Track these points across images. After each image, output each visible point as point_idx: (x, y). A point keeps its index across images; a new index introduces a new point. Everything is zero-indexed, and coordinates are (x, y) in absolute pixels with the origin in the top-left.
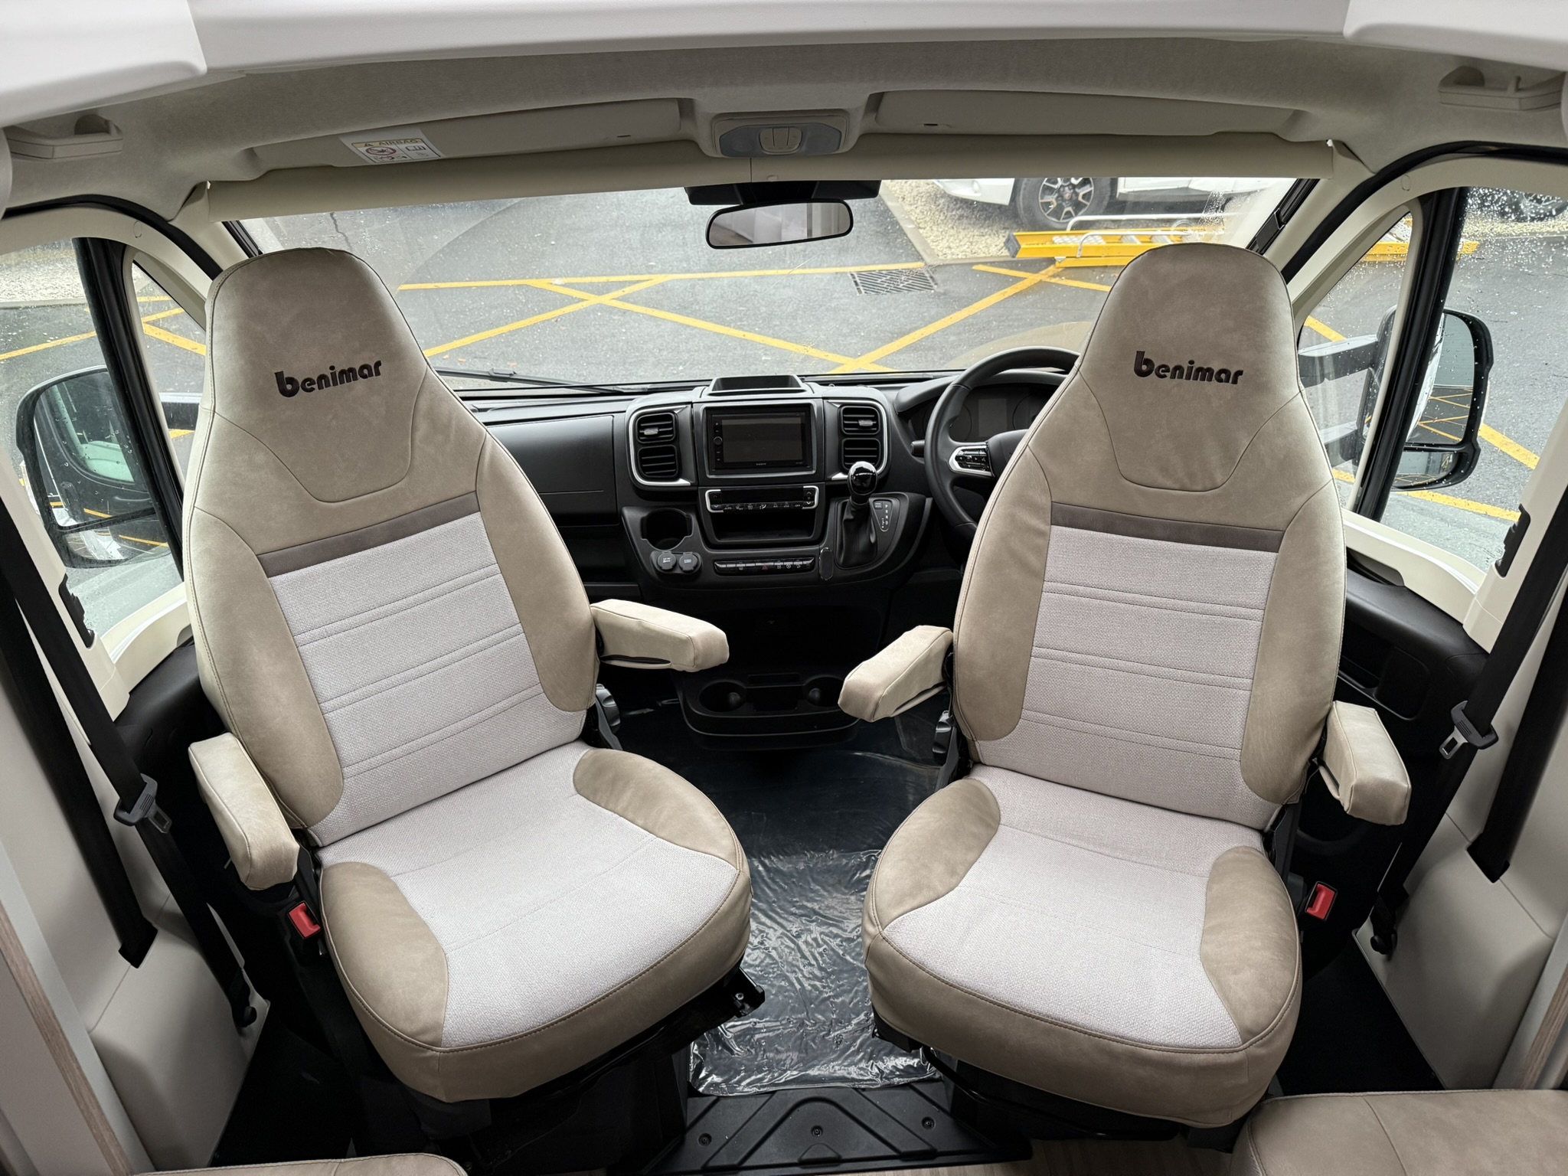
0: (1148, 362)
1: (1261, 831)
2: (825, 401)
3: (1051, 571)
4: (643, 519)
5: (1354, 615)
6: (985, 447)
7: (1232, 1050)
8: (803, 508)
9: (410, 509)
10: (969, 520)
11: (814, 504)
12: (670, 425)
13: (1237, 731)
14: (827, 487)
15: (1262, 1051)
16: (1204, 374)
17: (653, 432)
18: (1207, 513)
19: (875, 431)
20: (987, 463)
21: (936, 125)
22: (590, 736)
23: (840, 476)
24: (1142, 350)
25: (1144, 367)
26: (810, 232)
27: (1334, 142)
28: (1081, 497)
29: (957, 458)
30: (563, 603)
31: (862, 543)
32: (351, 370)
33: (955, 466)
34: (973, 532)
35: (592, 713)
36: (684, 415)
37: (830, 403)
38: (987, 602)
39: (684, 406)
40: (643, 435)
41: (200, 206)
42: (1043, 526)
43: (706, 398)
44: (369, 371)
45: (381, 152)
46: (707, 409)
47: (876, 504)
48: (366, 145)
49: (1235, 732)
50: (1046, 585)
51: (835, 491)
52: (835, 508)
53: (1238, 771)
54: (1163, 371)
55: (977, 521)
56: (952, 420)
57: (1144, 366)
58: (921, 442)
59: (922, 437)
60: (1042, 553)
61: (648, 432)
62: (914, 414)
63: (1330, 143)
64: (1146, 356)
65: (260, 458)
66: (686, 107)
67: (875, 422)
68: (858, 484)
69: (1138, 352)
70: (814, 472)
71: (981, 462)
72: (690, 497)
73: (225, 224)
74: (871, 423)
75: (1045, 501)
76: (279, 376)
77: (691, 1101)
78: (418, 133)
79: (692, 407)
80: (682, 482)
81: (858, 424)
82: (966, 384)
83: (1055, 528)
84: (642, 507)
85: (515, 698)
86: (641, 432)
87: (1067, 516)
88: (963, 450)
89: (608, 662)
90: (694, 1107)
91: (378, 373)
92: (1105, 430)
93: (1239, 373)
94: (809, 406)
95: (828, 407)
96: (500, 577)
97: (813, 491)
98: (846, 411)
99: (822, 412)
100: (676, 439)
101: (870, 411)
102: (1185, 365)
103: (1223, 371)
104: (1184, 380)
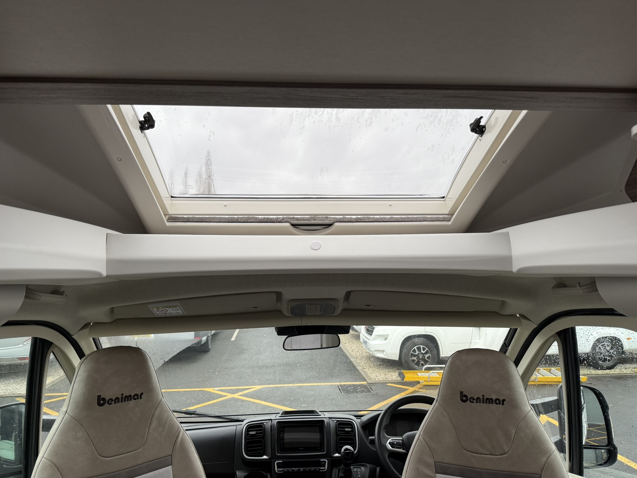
0: (465, 396)
2: (330, 419)
6: (401, 439)
8: (320, 471)
9: (140, 462)
10: (398, 474)
11: (325, 469)
12: (261, 430)
14: (331, 460)
16: (489, 401)
17: (254, 433)
19: (352, 433)
20: (403, 446)
21: (370, 305)
23: (337, 455)
24: (462, 391)
26: (322, 345)
27: (519, 315)
28: (447, 459)
29: (390, 443)
32: (130, 396)
33: (389, 447)
36: (268, 425)
37: (332, 420)
39: (268, 421)
41: (86, 331)
42: (432, 474)
43: (278, 417)
44: (137, 397)
45: (162, 311)
46: (278, 422)
47: (354, 469)
48: (157, 308)
51: (334, 463)
52: (335, 471)
54: (472, 400)
55: (401, 475)
56: (386, 427)
57: (464, 398)
58: (373, 437)
59: (373, 435)
61: (251, 433)
62: (369, 426)
63: (518, 315)
64: (464, 393)
65: (80, 434)
66: (279, 295)
67: (352, 429)
68: (346, 457)
69: (460, 392)
70: (325, 452)
71: (400, 445)
72: (268, 465)
73: (93, 339)
74: (349, 429)
75: (431, 461)
76: (99, 397)
78: (178, 303)
79: (272, 421)
80: (265, 457)
81: (345, 430)
82: (391, 409)
83: (437, 475)
84: (245, 471)
86: (248, 433)
87: (442, 469)
88: (392, 440)
91: (141, 398)
92: (452, 427)
93: (504, 400)
94: (323, 421)
95: (331, 421)
97: (325, 462)
98: (339, 424)
99: (329, 424)
100: (264, 437)
101: (350, 424)
102: (481, 397)
103: (497, 400)
104: (481, 404)
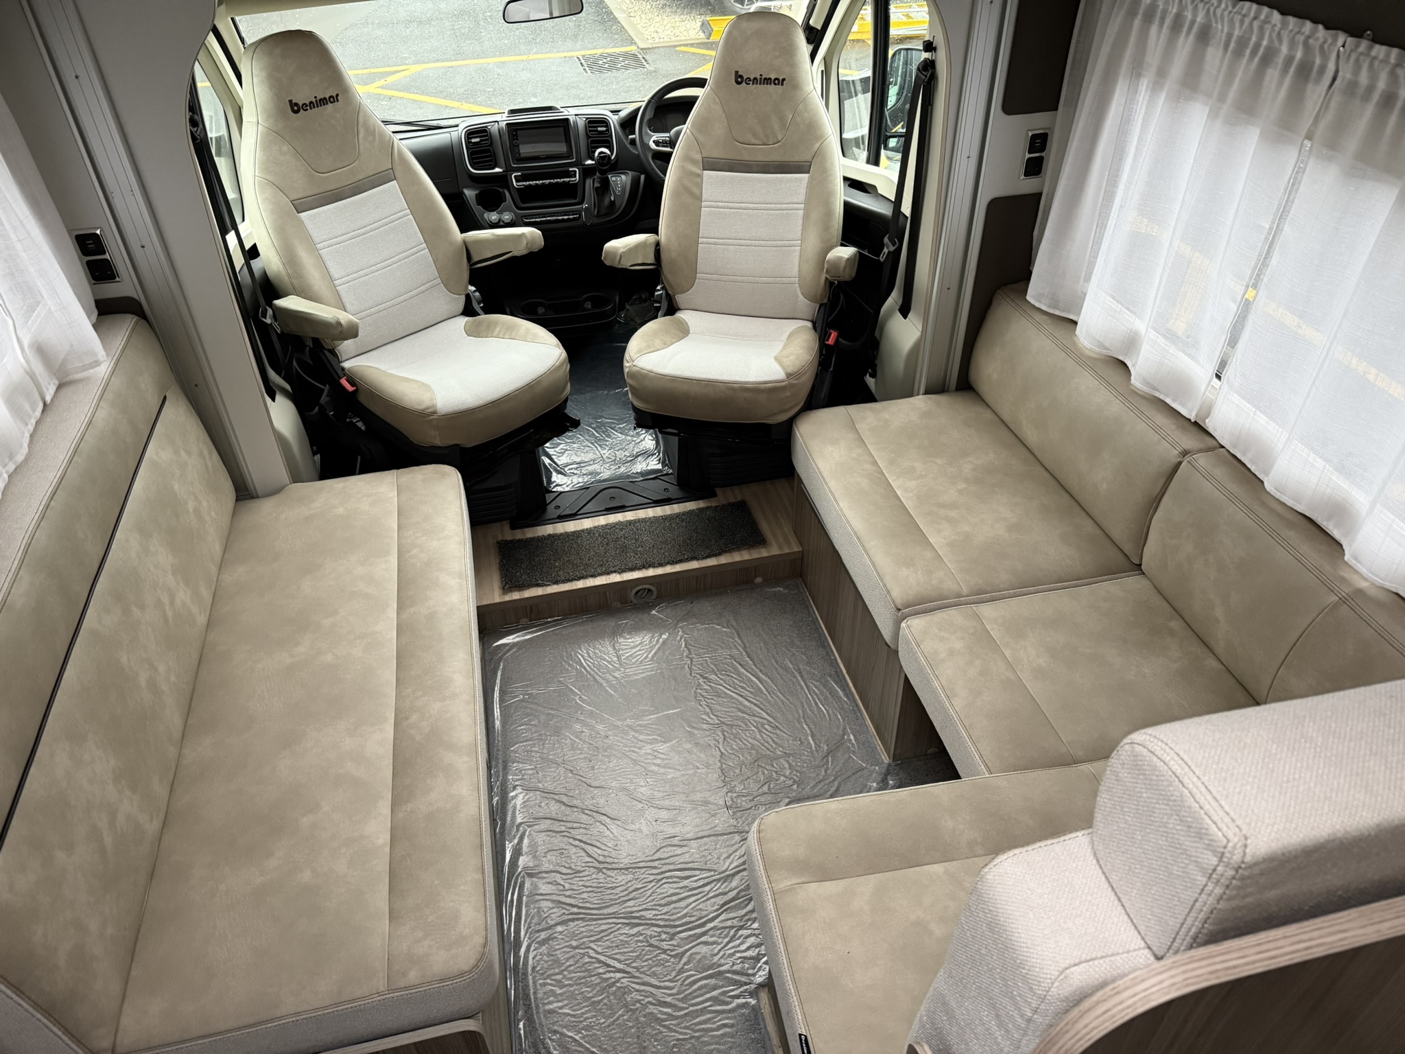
0: (741, 77)
1: (812, 321)
2: (576, 117)
3: (705, 196)
4: (476, 195)
5: (847, 205)
6: (666, 136)
7: (782, 381)
8: (571, 182)
9: (361, 178)
10: (662, 175)
11: (576, 179)
12: (487, 136)
13: (796, 269)
14: (583, 169)
15: (795, 382)
16: (767, 81)
17: (478, 140)
18: (776, 157)
19: (607, 132)
20: (670, 144)
22: (468, 311)
23: (589, 162)
24: (738, 70)
25: (739, 80)
28: (716, 153)
29: (654, 142)
30: (447, 231)
31: (607, 201)
32: (325, 98)
33: (653, 146)
34: (664, 181)
35: (468, 297)
36: (494, 129)
37: (580, 118)
38: (674, 215)
39: (493, 124)
40: (471, 142)
42: (699, 171)
43: (505, 118)
44: (333, 99)
46: (507, 124)
47: (612, 178)
49: (795, 270)
50: (703, 203)
51: (587, 172)
52: (589, 182)
53: (798, 289)
54: (748, 81)
55: (665, 175)
56: (649, 121)
58: (634, 136)
59: (634, 133)
60: (700, 186)
61: (473, 140)
62: (628, 123)
64: (740, 73)
65: (285, 148)
67: (607, 129)
68: (601, 163)
70: (574, 160)
71: (666, 143)
72: (503, 179)
74: (604, 129)
75: (698, 157)
76: (290, 101)
77: (547, 495)
79: (497, 124)
80: (497, 170)
81: (598, 130)
82: (654, 100)
83: (705, 172)
84: (475, 188)
85: (428, 285)
86: (469, 140)
87: (711, 165)
88: (657, 137)
89: (474, 267)
90: (549, 497)
91: (338, 101)
92: (724, 115)
93: (784, 80)
94: (567, 120)
95: (578, 120)
96: (411, 217)
97: (575, 171)
98: (589, 122)
99: (575, 123)
100: (491, 144)
101: (604, 122)
102: (758, 77)
103: (776, 79)
104: (758, 85)
